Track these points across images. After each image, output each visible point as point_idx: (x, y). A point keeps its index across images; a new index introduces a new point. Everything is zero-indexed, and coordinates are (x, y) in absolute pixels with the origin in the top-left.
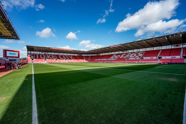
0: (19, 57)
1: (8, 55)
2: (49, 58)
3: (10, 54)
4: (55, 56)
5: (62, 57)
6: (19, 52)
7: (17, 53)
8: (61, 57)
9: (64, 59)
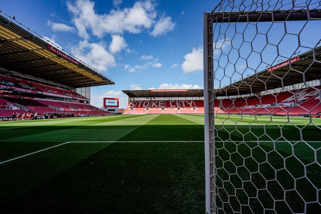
0: (118, 106)
1: (107, 104)
2: (154, 107)
3: (109, 102)
4: (164, 103)
5: (174, 103)
6: (118, 99)
7: (116, 101)
8: (172, 105)
9: (176, 107)
